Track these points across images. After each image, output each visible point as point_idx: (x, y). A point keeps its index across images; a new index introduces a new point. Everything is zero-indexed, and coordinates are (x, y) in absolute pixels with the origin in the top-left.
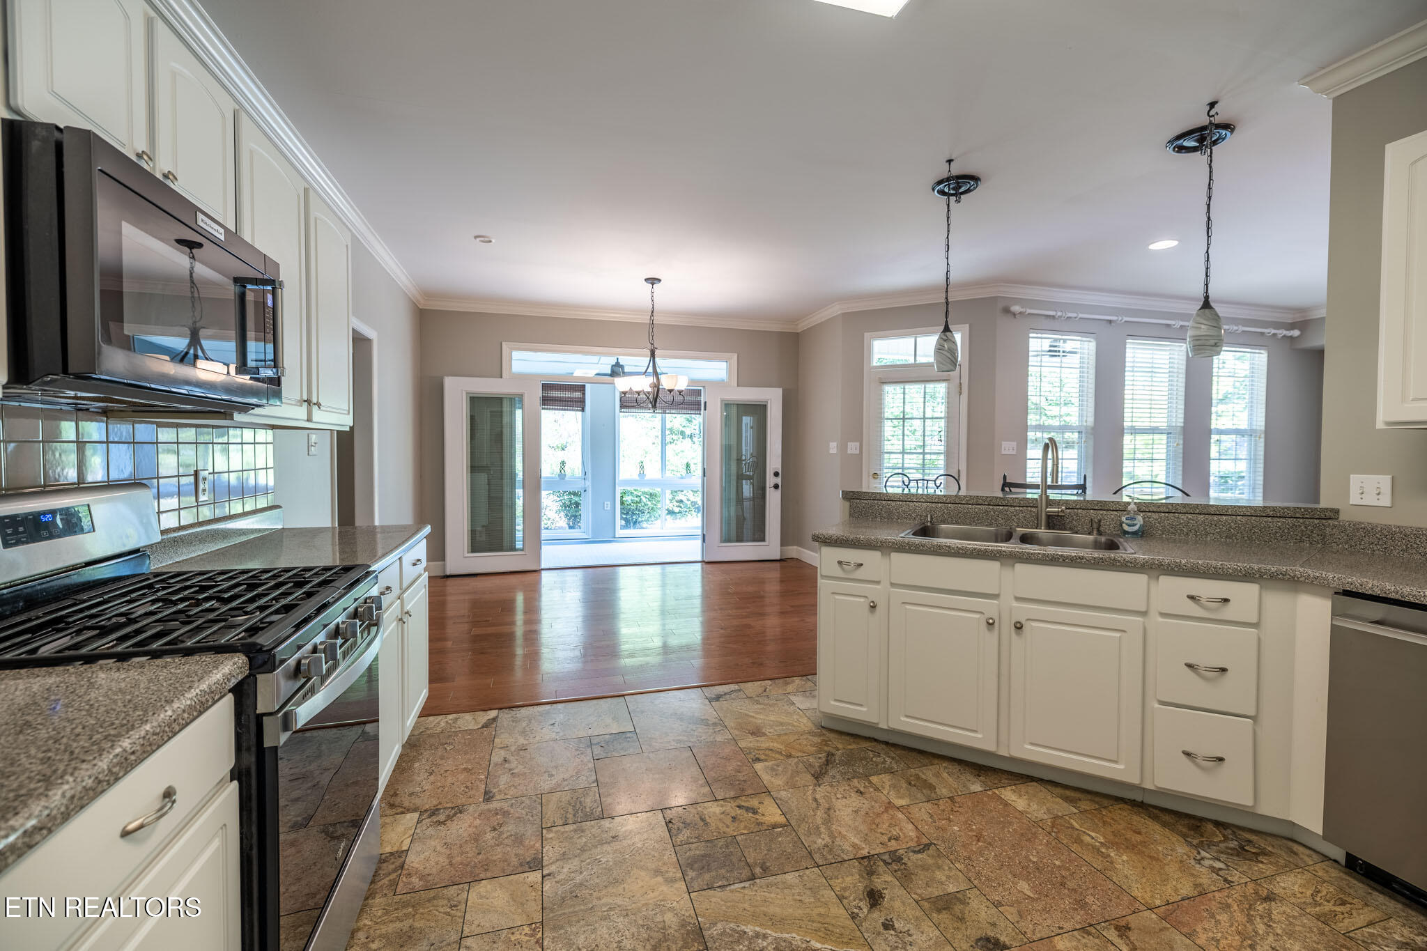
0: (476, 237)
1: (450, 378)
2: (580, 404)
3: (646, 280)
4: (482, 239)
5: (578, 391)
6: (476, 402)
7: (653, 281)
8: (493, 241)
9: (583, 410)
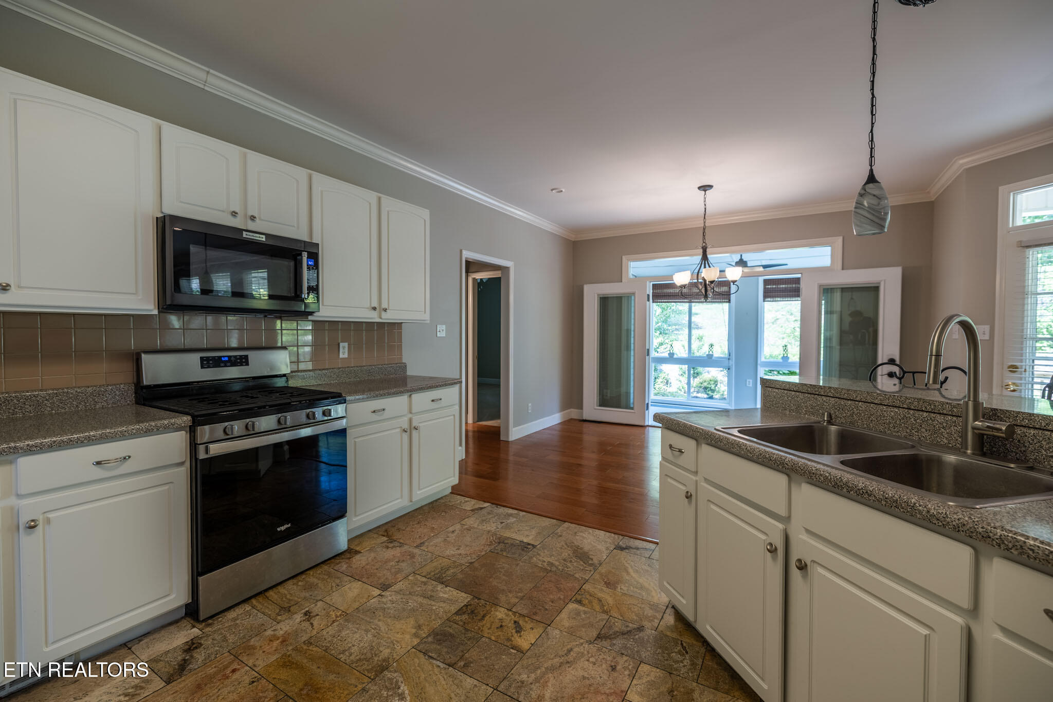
0: (552, 190)
1: (588, 285)
2: (725, 297)
3: (699, 188)
4: (557, 190)
5: (725, 286)
6: (604, 301)
7: (705, 188)
8: (563, 190)
9: (729, 302)
